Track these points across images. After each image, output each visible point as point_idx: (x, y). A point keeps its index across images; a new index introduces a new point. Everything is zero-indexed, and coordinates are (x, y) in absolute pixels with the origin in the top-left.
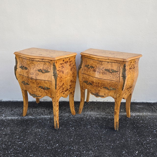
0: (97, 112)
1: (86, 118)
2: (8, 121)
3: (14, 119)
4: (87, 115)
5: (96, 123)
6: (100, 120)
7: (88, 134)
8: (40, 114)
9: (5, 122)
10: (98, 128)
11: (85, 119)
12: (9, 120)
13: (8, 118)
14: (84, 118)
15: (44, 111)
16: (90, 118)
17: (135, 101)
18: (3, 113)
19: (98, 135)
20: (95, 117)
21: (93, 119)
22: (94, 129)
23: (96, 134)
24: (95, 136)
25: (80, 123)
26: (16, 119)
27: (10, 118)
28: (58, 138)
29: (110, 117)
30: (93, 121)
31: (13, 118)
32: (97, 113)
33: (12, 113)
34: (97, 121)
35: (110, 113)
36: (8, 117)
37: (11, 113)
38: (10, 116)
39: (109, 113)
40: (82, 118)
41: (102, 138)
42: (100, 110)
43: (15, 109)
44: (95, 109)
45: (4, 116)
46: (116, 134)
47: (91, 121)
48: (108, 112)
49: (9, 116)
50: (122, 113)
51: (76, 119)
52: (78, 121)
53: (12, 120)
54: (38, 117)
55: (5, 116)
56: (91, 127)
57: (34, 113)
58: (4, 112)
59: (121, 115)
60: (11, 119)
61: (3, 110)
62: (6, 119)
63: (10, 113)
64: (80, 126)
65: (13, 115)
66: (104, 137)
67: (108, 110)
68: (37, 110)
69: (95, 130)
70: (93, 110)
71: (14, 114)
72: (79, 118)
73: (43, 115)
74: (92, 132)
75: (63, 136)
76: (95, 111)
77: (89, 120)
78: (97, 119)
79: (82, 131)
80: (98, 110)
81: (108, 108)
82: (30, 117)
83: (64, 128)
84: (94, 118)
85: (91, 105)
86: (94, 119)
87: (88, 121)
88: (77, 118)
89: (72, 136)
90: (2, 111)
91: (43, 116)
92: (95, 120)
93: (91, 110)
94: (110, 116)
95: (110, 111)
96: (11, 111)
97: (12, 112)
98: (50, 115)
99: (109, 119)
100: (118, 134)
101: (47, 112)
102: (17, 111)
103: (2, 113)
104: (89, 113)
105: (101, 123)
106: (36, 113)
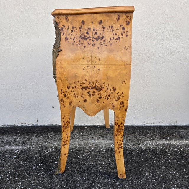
0: (111, 140)
1: (89, 149)
4: (92, 144)
5: (106, 158)
7: (88, 178)
10: (110, 167)
11: (86, 151)
14: (84, 150)
16: (96, 150)
17: (177, 124)
19: (108, 181)
20: (105, 148)
21: (102, 151)
22: (100, 168)
23: (103, 179)
24: (101, 184)
25: (74, 158)
28: (22, 186)
29: (133, 148)
30: (101, 154)
32: (111, 142)
34: (108, 154)
35: (135, 141)
39: (133, 141)
40: (81, 150)
41: (117, 186)
44: (107, 135)
46: (147, 179)
47: (98, 154)
48: (130, 140)
50: (157, 142)
56: (96, 164)
59: (155, 144)
64: (73, 163)
66: (120, 184)
67: (131, 136)
69: (103, 171)
70: (104, 137)
72: (76, 150)
74: (97, 175)
75: (33, 183)
76: (106, 139)
77: (93, 153)
78: (110, 151)
79: (75, 173)
81: (131, 134)
83: (41, 167)
84: (104, 149)
85: (101, 130)
87: (92, 155)
89: (53, 183)
92: (105, 152)
93: (100, 136)
94: (135, 145)
95: (135, 138)
99: (132, 151)
100: (150, 178)
104: (96, 141)
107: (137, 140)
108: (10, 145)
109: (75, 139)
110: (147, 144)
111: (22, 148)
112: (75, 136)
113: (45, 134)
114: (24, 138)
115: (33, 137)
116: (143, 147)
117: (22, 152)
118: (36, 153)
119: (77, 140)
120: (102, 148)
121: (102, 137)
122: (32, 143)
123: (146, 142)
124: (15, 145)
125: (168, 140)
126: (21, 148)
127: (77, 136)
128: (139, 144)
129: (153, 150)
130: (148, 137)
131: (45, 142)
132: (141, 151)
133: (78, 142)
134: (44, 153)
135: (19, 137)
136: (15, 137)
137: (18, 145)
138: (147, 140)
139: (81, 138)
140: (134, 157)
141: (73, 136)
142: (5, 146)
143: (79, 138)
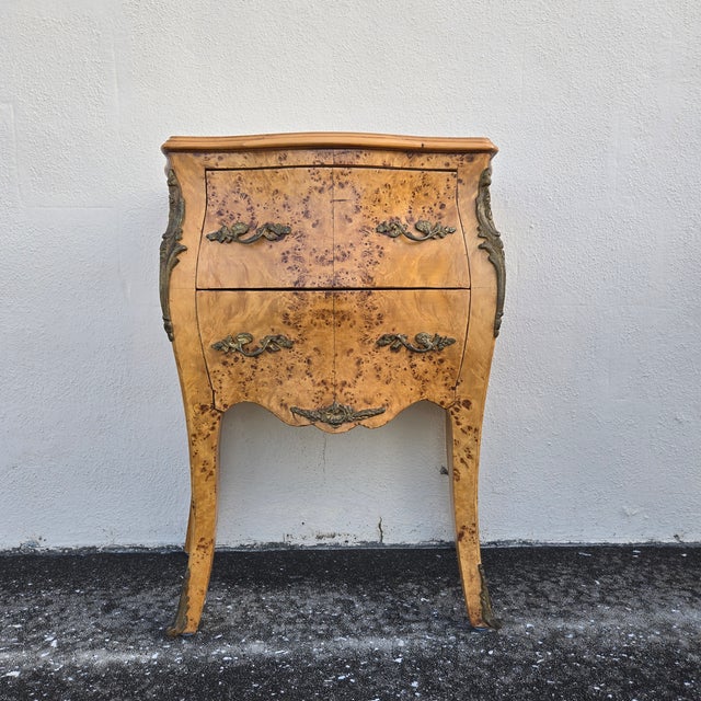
2: (88, 681)
3: (136, 664)
8: (324, 627)
9: (64, 687)
12: (92, 676)
13: (83, 657)
15: (348, 606)
18: (47, 627)
26: (149, 664)
27: (100, 658)
31: (126, 658)
33: (117, 624)
36: (85, 649)
37: (106, 622)
38: (102, 644)
43: (132, 599)
45: (54, 644)
49: (93, 647)
53: (119, 676)
54: (318, 649)
55: (62, 648)
57: (274, 619)
58: (55, 619)
60: (112, 665)
61: (49, 603)
62: (72, 669)
63: (97, 625)
65: (122, 634)
68: (293, 602)
71: (130, 632)
73: (346, 632)
82: (257, 647)
90: (39, 613)
91: (351, 642)
96: (108, 609)
97: (116, 613)
98: (400, 634)
101: (367, 613)
102: (149, 606)
103: (39, 627)
106: (291, 621)
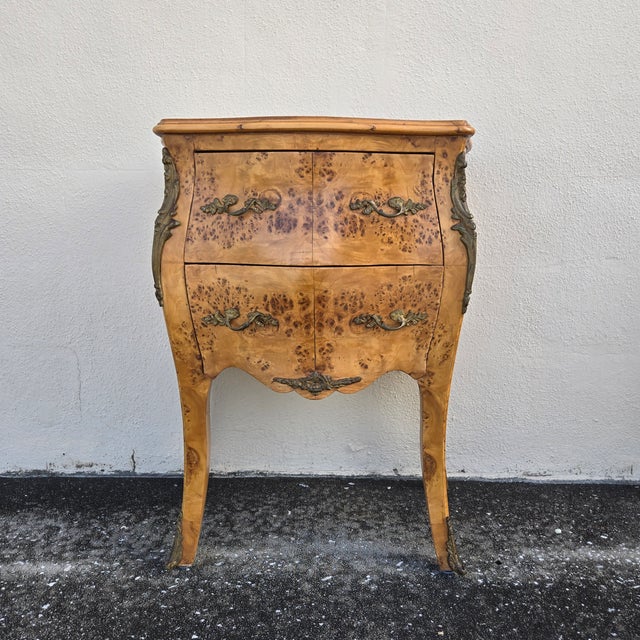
0: (395, 541)
1: (315, 581)
4: (327, 559)
6: (414, 598)
11: (307, 586)
14: (298, 584)
16: (342, 585)
17: (634, 477)
20: (376, 577)
21: (366, 590)
25: (263, 617)
29: (479, 577)
30: (360, 604)
34: (388, 603)
35: (483, 547)
39: (476, 549)
40: (288, 582)
42: (417, 529)
44: (382, 518)
47: (350, 601)
50: (565, 552)
51: (246, 586)
52: (253, 599)
67: (468, 526)
70: (369, 528)
72: (269, 582)
77: (332, 599)
78: (394, 591)
80: (402, 529)
84: (372, 582)
86: (373, 587)
88: (256, 579)
92: (377, 592)
93: (356, 525)
94: (485, 567)
95: (483, 533)
99: (475, 589)
104: (344, 546)
105: (416, 622)
107: (490, 543)
108: (30, 557)
109: (265, 534)
110: (530, 563)
111: (73, 572)
112: (265, 523)
113: (158, 513)
114: (81, 526)
115: (117, 522)
116: (513, 575)
117: (71, 585)
118: (123, 595)
119: (273, 538)
120: (364, 576)
121: (365, 527)
122: (110, 547)
123: (526, 552)
124: (49, 556)
125: (604, 545)
126: (68, 568)
127: (275, 520)
128: (499, 563)
129: (553, 589)
130: (531, 532)
131: (159, 544)
132: (509, 591)
133: (277, 547)
134: (155, 591)
135: (64, 520)
136: (51, 522)
137: (59, 558)
138: (528, 546)
139: (287, 529)
140: (482, 619)
141: (260, 521)
142: (14, 558)
143: (279, 532)
